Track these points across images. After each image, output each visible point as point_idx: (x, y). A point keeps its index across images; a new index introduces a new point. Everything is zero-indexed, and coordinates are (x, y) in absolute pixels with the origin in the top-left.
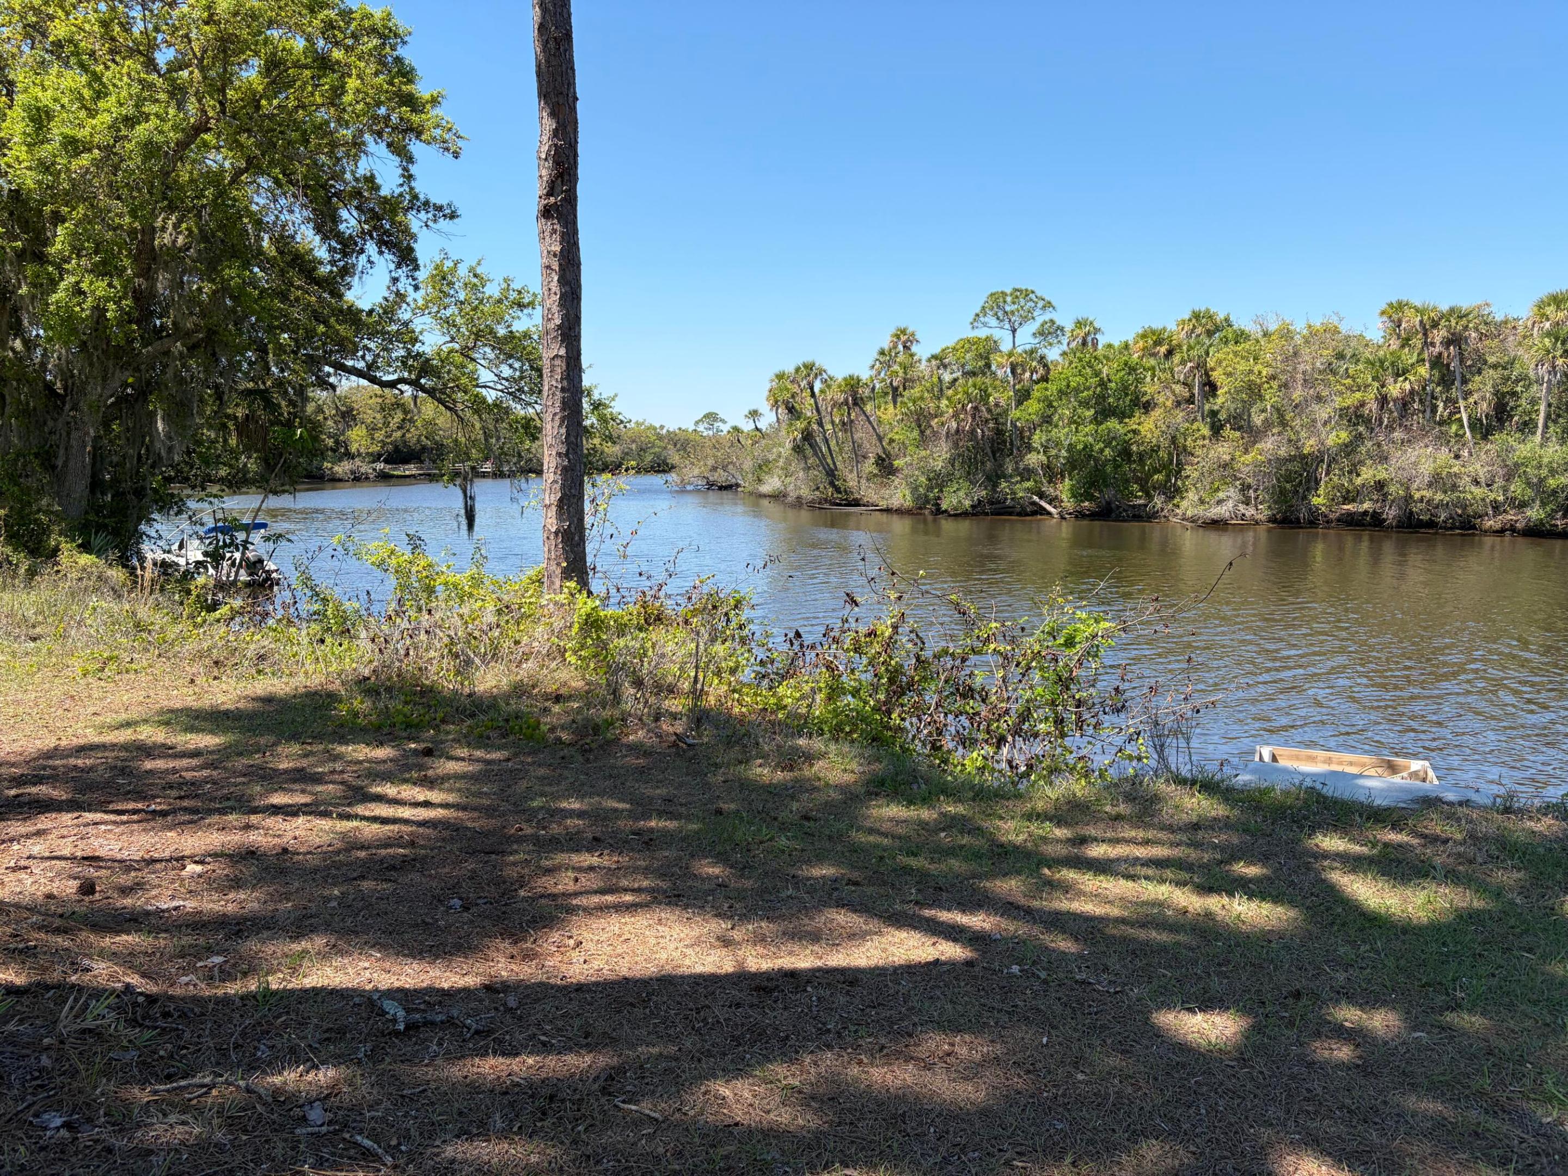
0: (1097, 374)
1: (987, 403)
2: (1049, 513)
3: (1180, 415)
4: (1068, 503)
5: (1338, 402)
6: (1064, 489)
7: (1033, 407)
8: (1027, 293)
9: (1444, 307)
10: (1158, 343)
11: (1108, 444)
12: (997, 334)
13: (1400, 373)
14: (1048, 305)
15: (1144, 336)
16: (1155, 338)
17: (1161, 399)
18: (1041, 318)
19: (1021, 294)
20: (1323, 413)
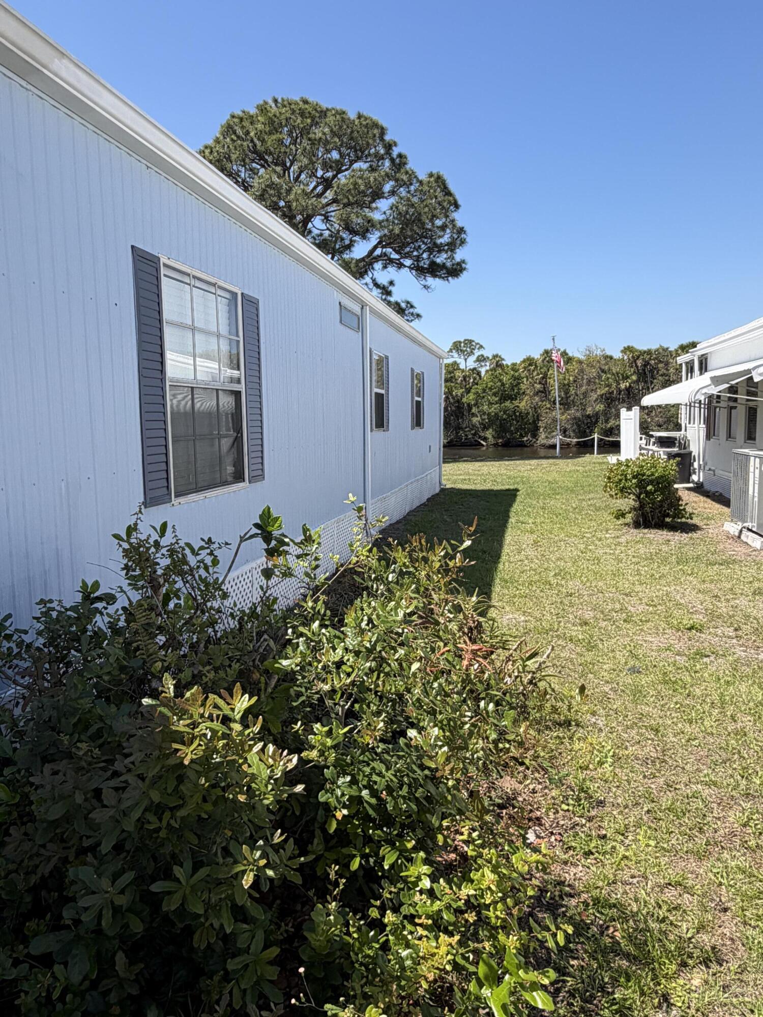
0: (500, 380)
1: (452, 395)
2: (483, 445)
3: (537, 399)
4: (491, 440)
5: (599, 392)
6: (489, 434)
7: (471, 396)
8: (471, 341)
9: (645, 349)
10: (530, 365)
11: (505, 413)
12: (459, 361)
13: (626, 378)
14: (481, 347)
15: (524, 361)
16: (530, 362)
17: (528, 392)
18: (477, 353)
19: (469, 342)
20: (594, 396)
